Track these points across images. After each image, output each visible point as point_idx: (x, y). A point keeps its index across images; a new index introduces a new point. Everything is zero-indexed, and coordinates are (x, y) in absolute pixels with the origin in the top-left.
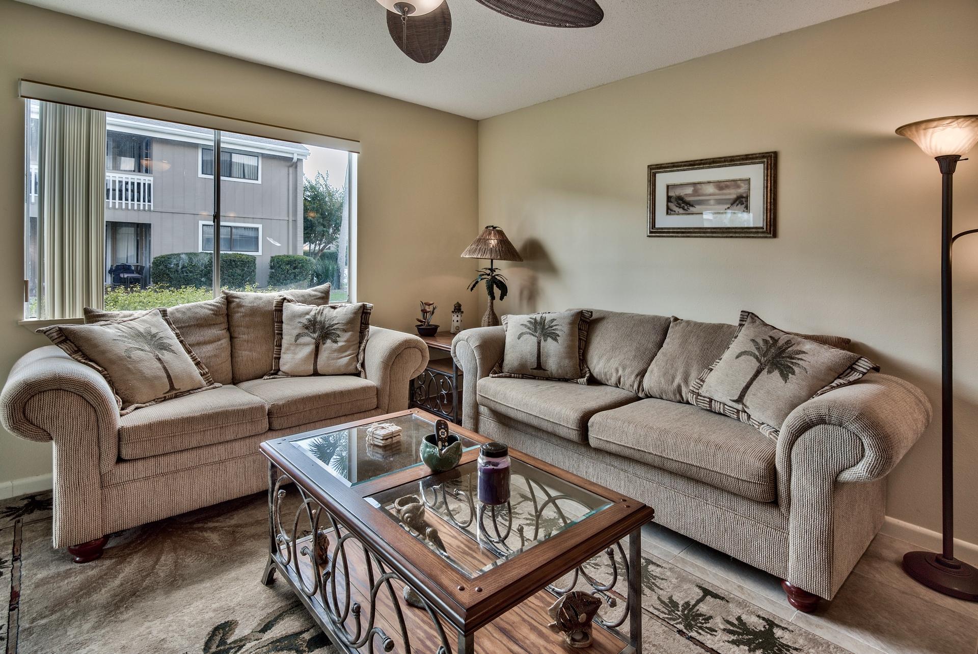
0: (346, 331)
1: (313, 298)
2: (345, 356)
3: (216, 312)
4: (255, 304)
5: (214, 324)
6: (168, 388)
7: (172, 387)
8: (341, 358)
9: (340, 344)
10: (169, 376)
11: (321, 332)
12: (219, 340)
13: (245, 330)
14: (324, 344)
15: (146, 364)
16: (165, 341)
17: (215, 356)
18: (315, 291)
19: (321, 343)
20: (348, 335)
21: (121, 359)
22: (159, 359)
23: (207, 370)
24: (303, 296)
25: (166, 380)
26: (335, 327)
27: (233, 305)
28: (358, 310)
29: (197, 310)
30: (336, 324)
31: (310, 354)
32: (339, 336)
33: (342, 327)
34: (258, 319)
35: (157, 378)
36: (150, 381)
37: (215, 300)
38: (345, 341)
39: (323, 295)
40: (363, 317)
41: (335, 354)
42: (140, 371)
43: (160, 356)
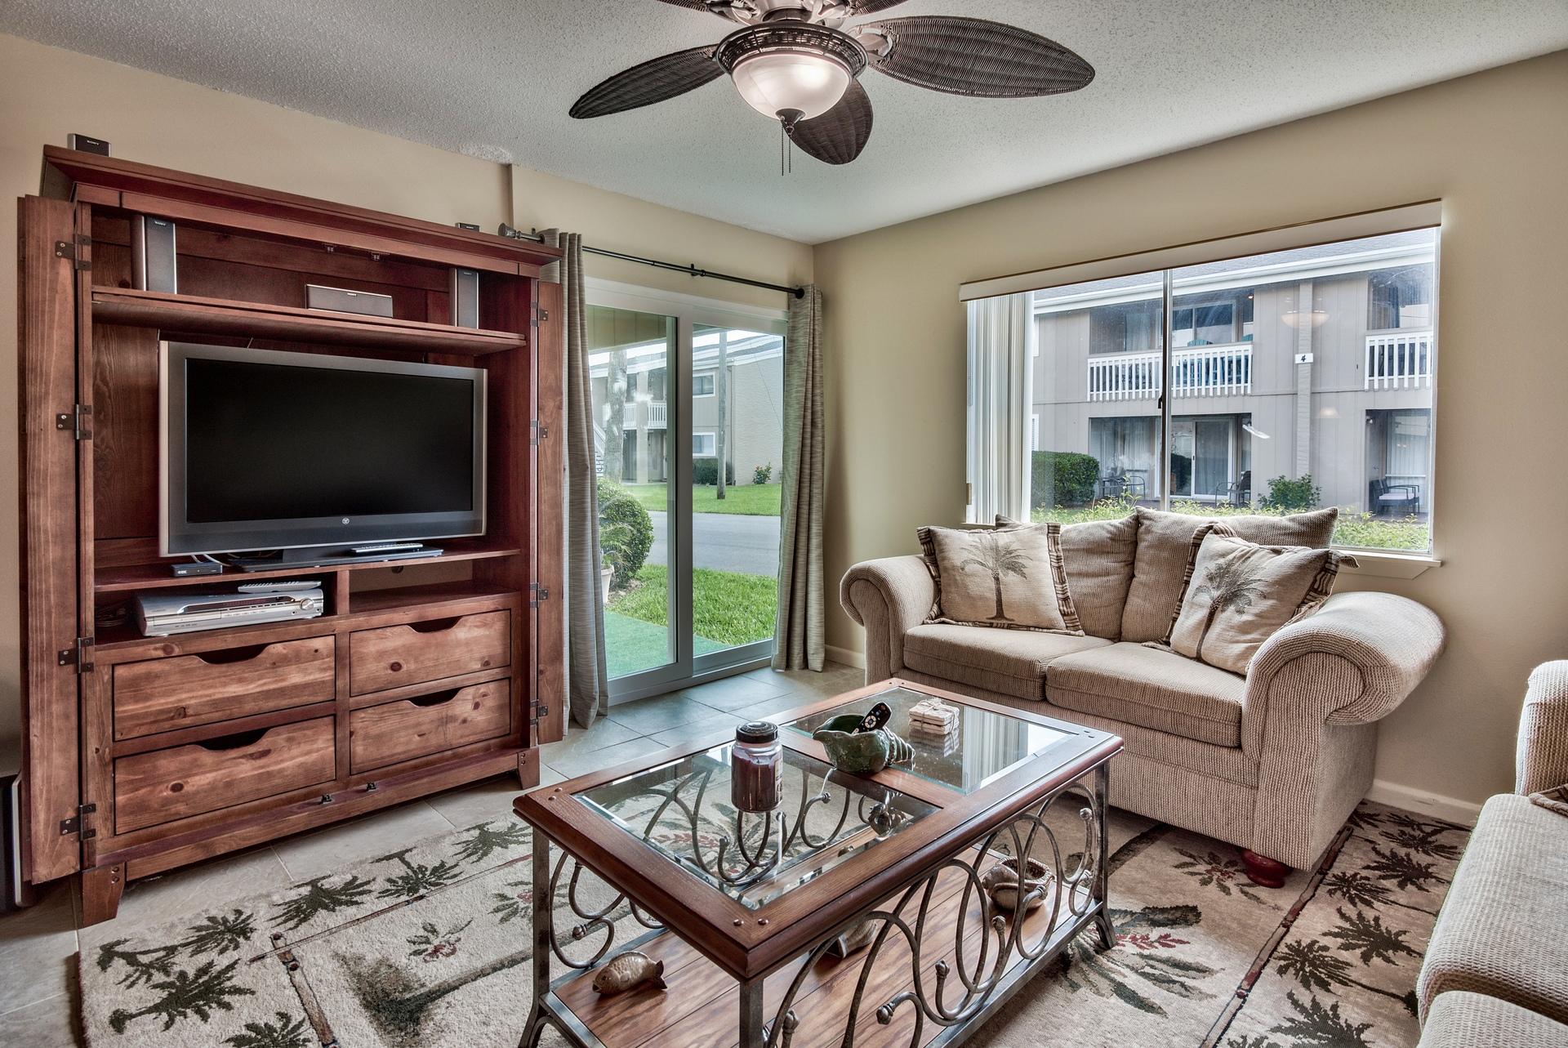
0: (1265, 597)
1: (1275, 532)
2: (1245, 642)
3: (1116, 537)
4: (1168, 531)
5: (1108, 553)
6: (994, 614)
7: (1000, 614)
8: (1238, 642)
9: (1245, 618)
10: (999, 602)
11: (1227, 590)
12: (1108, 574)
13: (1146, 568)
14: (1223, 611)
15: (977, 580)
16: (1020, 561)
17: (1094, 594)
18: (1293, 520)
19: (1220, 608)
20: (1266, 604)
21: (954, 568)
22: (997, 579)
23: (1073, 610)
24: (1258, 527)
25: (994, 604)
26: (1253, 585)
27: (1142, 529)
28: (1311, 562)
29: (1094, 531)
30: (1255, 581)
31: (1200, 624)
32: (1250, 604)
33: (1261, 589)
34: (1165, 554)
35: (982, 598)
36: (972, 600)
37: (1120, 520)
38: (1256, 615)
39: (1303, 529)
40: (1318, 577)
41: (1231, 634)
42: (966, 586)
43: (1001, 575)
